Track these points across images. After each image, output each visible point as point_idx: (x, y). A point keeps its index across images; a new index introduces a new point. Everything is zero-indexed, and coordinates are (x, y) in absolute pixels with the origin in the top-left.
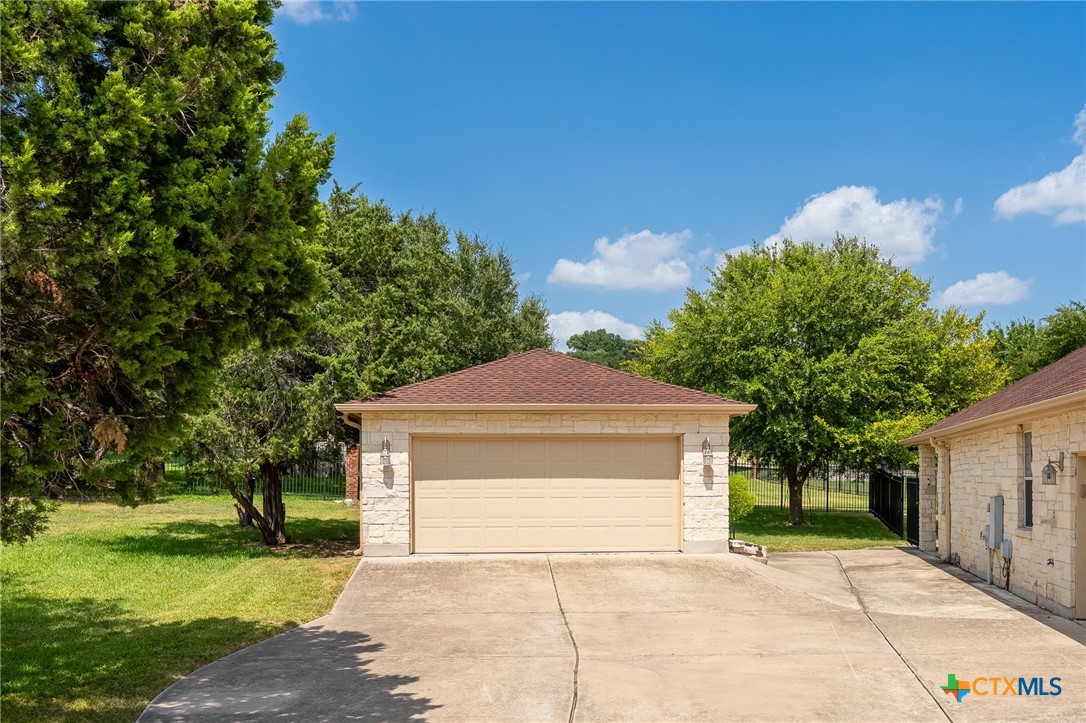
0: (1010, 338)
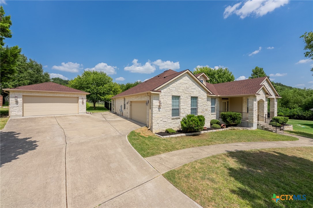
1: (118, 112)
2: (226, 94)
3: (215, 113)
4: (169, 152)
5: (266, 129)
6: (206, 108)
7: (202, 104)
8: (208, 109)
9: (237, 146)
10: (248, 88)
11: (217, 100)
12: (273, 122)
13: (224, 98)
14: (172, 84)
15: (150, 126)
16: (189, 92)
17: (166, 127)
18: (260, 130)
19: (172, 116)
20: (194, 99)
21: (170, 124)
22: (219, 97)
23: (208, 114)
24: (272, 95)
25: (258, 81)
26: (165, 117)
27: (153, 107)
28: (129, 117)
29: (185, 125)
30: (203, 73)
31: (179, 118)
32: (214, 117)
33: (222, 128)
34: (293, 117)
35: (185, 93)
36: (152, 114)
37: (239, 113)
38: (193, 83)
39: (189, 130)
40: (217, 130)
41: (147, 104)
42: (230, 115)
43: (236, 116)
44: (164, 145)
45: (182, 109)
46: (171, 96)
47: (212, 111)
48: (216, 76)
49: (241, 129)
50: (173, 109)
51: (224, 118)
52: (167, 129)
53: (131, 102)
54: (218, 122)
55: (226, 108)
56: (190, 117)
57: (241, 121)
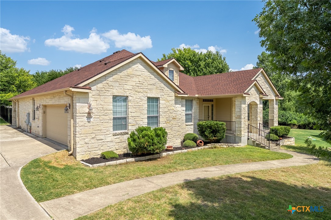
0: (41, 75)
1: (24, 125)
2: (207, 93)
3: (193, 124)
4: (91, 189)
5: (258, 145)
6: (174, 115)
7: (166, 110)
8: (177, 117)
9: (207, 171)
10: (237, 85)
11: (194, 103)
12: (271, 134)
13: (206, 100)
14: (113, 75)
15: (72, 148)
16: (144, 90)
17: (102, 148)
18: (251, 147)
19: (114, 130)
20: (153, 101)
21: (109, 144)
22: (198, 98)
23: (177, 125)
24: (268, 96)
25: (251, 74)
26: (99, 131)
27: (76, 116)
28: (41, 134)
29: (133, 144)
30: (174, 60)
31: (127, 133)
32: (191, 130)
33: (198, 146)
34: (308, 126)
35: (136, 91)
36: (75, 127)
37: (223, 122)
38: (151, 75)
39: (140, 153)
40: (190, 150)
41: (67, 110)
42: (210, 126)
43: (218, 127)
44: (86, 179)
45: (131, 118)
46: (112, 97)
47: (188, 120)
48: (202, 64)
49: (225, 146)
50: (114, 119)
51: (201, 130)
52: (104, 151)
53: (45, 106)
54: (195, 136)
55: (210, 114)
56: (142, 131)
57: (225, 134)
